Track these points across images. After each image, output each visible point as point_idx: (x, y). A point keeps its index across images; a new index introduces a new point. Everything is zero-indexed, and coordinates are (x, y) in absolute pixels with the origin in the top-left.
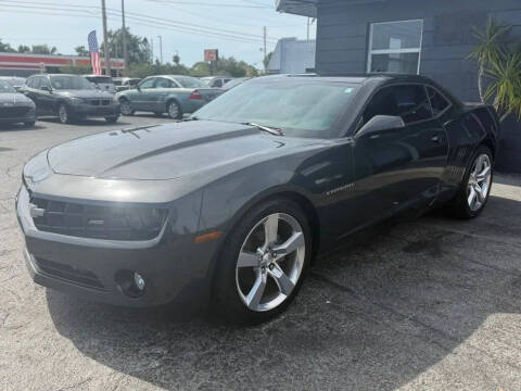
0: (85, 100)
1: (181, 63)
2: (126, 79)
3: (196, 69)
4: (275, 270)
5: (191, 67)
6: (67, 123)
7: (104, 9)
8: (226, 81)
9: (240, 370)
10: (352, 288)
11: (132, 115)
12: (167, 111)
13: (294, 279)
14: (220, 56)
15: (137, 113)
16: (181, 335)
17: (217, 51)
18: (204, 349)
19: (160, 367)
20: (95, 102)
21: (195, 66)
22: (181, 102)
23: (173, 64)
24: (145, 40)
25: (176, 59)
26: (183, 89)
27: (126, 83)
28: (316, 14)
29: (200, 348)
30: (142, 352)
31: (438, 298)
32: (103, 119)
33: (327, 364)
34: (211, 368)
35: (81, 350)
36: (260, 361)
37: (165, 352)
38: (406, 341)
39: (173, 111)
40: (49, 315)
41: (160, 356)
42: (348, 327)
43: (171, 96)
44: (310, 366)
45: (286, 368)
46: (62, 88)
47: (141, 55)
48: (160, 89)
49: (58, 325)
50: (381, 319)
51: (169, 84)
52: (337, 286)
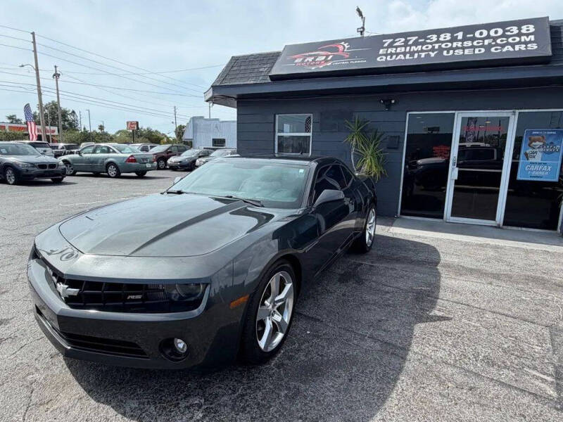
0: (33, 165)
1: (105, 130)
2: (61, 145)
3: (118, 135)
4: (276, 315)
5: (114, 133)
6: (15, 183)
7: (39, 86)
8: (152, 147)
9: (271, 406)
10: (319, 318)
11: (73, 175)
12: (107, 172)
13: (287, 319)
14: (140, 127)
15: (78, 173)
16: (209, 382)
17: (137, 123)
18: (234, 392)
19: (204, 417)
20: (42, 166)
21: (118, 133)
22: (119, 165)
23: (99, 131)
24: (73, 112)
25: (101, 128)
26: (120, 155)
27: (63, 148)
28: (236, 106)
29: (230, 392)
30: (182, 405)
31: (378, 318)
32: (50, 180)
33: (333, 387)
34: (248, 409)
35: (124, 414)
36: (283, 394)
37: (203, 401)
38: (375, 357)
39: (112, 171)
40: (76, 383)
41: (200, 406)
42: (333, 351)
43: (109, 160)
44: (322, 391)
45: (305, 397)
46: (8, 154)
47: (71, 124)
48: (99, 155)
49: (89, 392)
50: (350, 341)
51: (108, 150)
52: (309, 318)
